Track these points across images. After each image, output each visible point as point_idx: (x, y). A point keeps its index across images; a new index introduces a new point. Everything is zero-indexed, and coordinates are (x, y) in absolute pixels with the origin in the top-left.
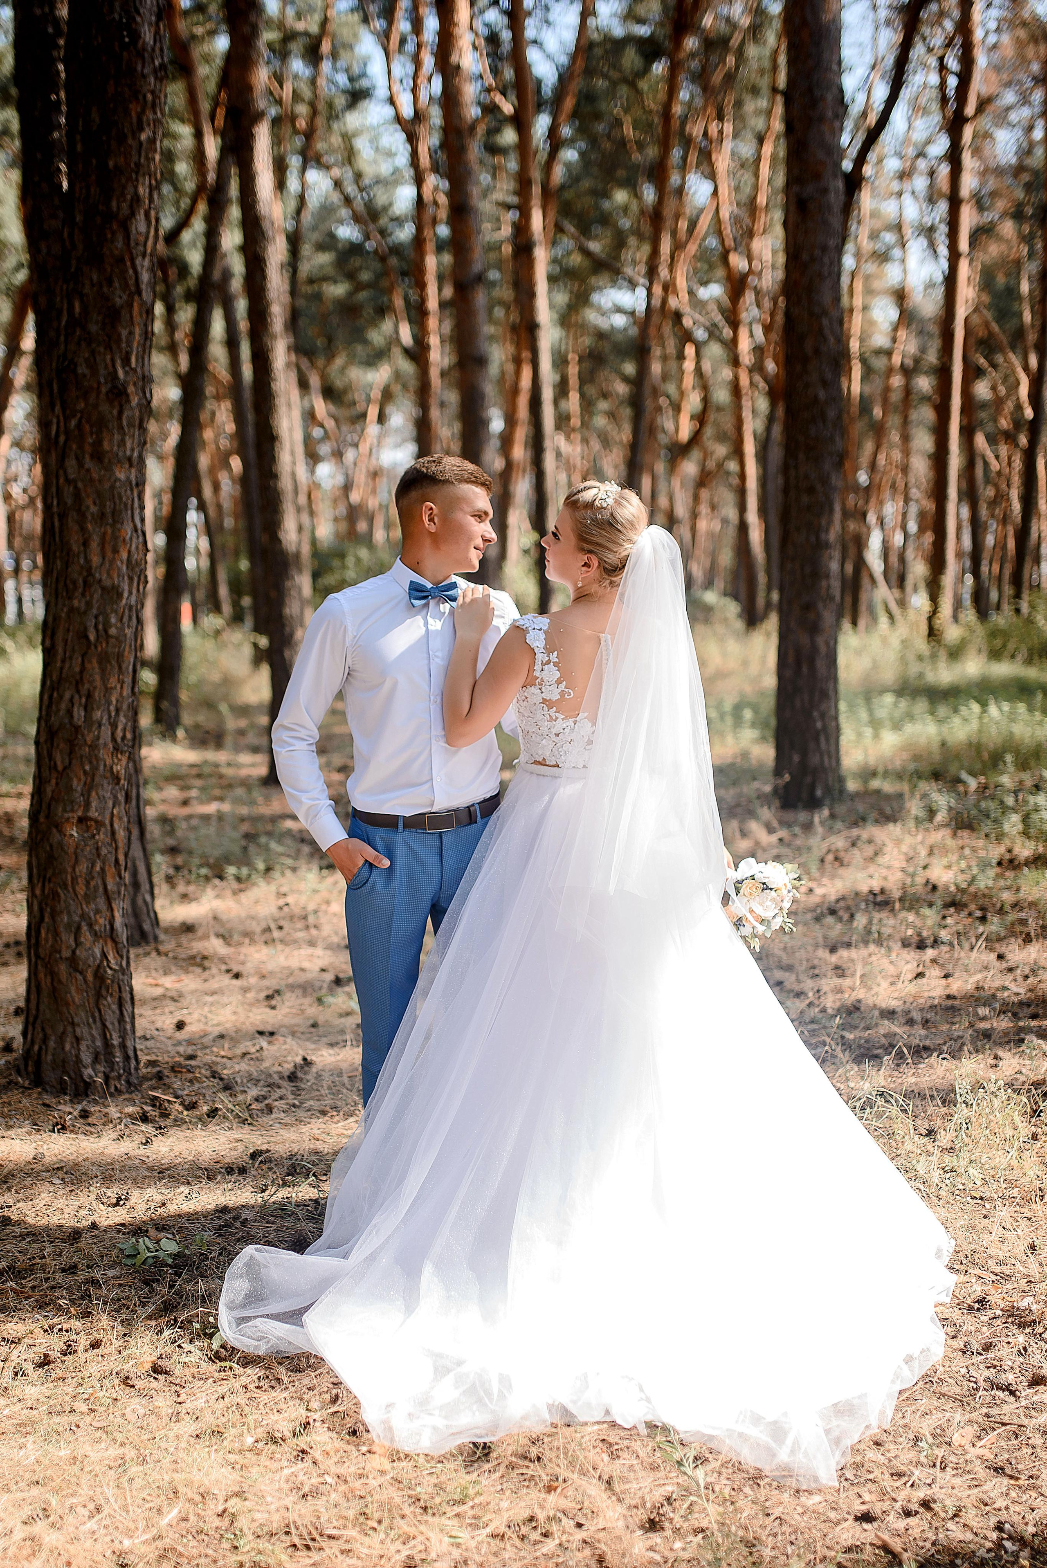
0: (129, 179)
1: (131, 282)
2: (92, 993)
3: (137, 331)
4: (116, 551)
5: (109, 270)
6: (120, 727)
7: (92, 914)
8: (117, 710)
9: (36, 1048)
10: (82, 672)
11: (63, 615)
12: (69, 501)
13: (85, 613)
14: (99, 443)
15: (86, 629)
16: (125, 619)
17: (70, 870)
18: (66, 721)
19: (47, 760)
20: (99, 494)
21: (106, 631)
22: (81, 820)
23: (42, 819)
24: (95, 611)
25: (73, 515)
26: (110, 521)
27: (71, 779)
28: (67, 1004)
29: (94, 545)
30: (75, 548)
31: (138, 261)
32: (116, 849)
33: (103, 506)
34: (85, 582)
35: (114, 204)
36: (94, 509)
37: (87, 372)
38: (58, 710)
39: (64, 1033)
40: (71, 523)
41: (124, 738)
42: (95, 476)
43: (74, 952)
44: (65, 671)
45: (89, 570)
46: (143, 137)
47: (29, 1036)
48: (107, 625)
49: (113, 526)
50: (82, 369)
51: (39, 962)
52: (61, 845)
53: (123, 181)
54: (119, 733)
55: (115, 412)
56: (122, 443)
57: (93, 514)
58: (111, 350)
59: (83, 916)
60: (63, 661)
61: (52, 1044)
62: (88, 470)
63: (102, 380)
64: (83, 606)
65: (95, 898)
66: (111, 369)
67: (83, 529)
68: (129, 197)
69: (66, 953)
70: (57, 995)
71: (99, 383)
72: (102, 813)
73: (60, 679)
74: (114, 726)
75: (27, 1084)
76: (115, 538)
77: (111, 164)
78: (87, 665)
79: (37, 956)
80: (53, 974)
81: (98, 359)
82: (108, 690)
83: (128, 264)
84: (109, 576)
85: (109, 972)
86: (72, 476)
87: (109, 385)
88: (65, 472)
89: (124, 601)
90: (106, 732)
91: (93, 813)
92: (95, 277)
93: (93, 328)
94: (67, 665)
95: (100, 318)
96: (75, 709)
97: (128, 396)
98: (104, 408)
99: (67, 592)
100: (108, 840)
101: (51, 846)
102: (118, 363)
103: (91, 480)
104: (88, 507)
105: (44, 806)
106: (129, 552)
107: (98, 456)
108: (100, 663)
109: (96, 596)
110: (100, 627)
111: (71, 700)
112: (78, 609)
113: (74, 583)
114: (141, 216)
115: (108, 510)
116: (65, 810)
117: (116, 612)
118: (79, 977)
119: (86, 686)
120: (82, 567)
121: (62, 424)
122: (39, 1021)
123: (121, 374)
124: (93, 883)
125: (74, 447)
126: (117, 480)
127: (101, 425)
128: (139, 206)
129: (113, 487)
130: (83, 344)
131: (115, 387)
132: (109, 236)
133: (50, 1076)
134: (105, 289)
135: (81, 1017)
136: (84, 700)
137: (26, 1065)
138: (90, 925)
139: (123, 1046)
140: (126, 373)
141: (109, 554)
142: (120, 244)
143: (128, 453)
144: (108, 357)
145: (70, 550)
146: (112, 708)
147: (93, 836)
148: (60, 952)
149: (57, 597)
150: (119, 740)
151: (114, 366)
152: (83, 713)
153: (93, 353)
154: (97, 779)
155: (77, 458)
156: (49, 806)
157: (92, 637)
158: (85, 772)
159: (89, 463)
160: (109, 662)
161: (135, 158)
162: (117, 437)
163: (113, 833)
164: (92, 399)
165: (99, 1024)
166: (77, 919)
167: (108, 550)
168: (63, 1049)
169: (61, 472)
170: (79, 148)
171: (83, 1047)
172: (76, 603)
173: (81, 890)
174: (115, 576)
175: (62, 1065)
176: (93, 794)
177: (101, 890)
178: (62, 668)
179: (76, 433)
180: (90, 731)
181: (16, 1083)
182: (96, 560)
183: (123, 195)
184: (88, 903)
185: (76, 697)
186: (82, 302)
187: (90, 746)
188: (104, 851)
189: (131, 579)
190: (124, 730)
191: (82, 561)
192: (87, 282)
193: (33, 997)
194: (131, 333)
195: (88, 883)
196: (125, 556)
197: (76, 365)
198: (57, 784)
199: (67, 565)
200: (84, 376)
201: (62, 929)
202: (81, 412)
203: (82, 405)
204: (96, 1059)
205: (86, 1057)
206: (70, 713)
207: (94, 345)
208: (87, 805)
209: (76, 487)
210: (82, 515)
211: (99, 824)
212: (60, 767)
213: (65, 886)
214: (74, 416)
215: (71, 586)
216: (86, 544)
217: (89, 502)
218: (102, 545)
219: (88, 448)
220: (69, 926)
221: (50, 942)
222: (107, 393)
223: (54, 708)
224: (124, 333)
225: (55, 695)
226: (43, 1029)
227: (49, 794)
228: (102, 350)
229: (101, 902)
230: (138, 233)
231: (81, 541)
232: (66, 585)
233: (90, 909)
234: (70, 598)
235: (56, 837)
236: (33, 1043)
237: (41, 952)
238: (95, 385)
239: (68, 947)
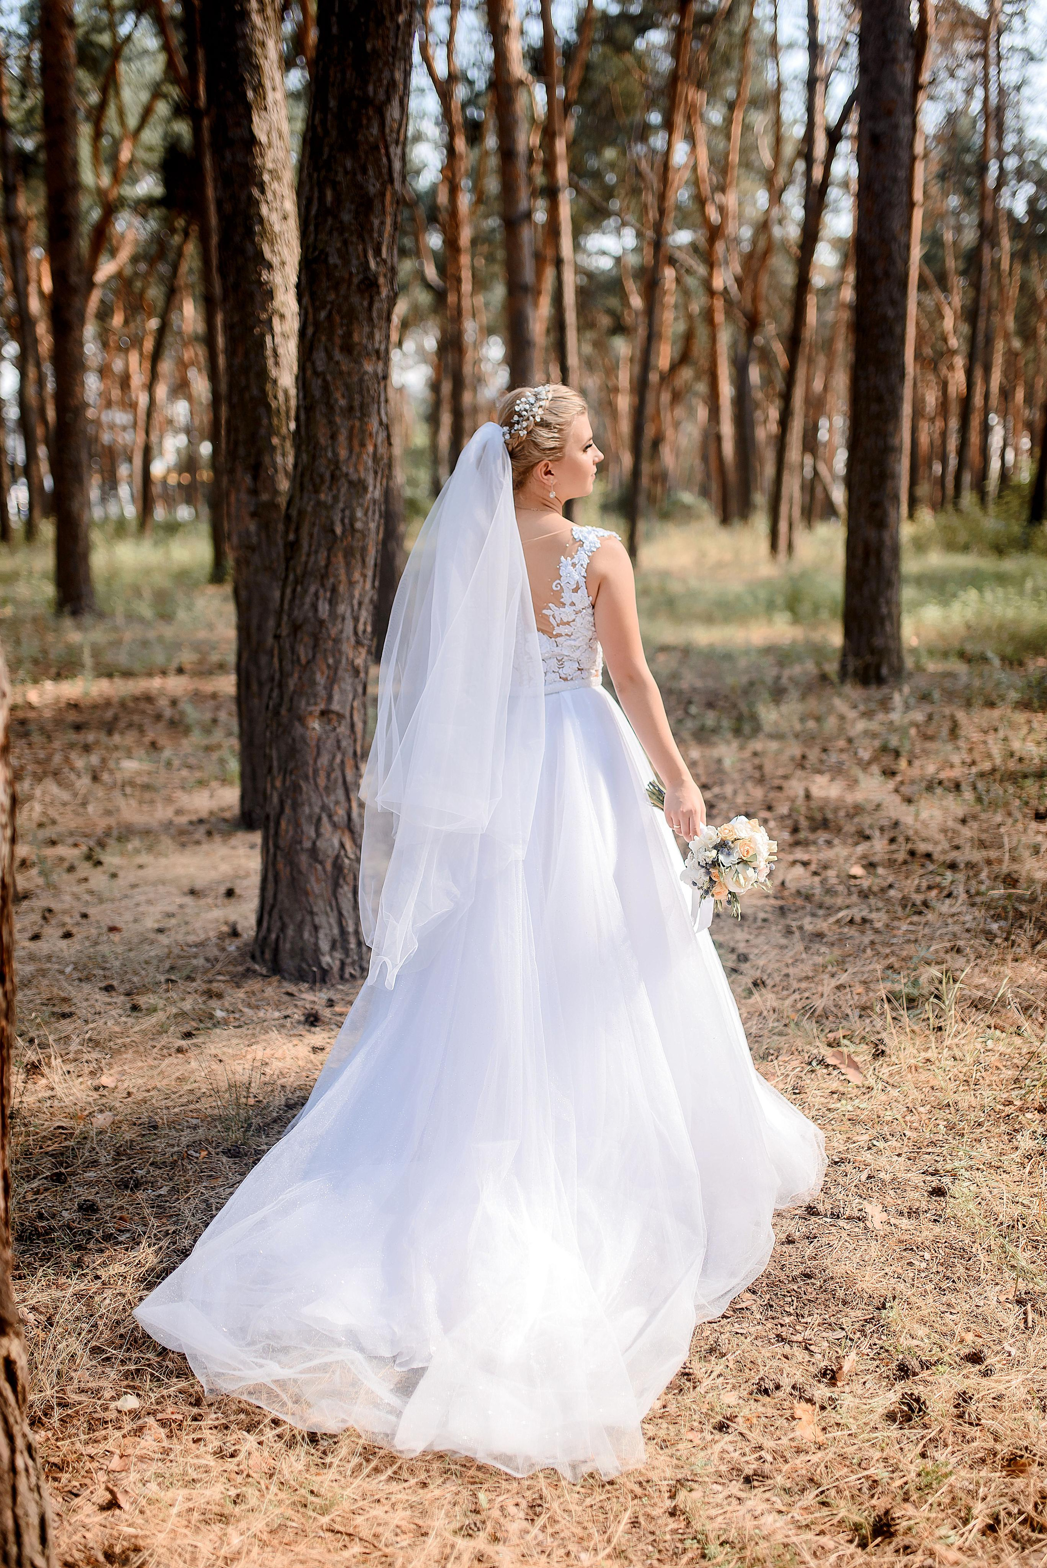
0: (386, 63)
1: (385, 171)
2: (330, 882)
3: (389, 221)
4: (363, 445)
5: (363, 156)
6: (362, 620)
7: (332, 806)
8: (360, 604)
9: (273, 936)
10: (327, 566)
11: (309, 509)
12: (317, 393)
13: (332, 507)
14: (349, 335)
15: (332, 523)
16: (370, 513)
17: (311, 762)
18: (310, 614)
19: (289, 655)
20: (347, 387)
21: (352, 525)
22: (323, 713)
23: (283, 712)
24: (341, 505)
25: (322, 408)
26: (358, 414)
27: (314, 673)
28: (307, 894)
29: (342, 438)
30: (323, 441)
31: (392, 149)
32: (355, 741)
33: (351, 399)
34: (333, 476)
35: (371, 89)
36: (342, 402)
37: (338, 262)
38: (303, 604)
39: (302, 922)
40: (318, 416)
41: (364, 631)
42: (344, 368)
43: (314, 843)
44: (310, 565)
45: (336, 463)
46: (401, 19)
47: (265, 924)
48: (353, 519)
49: (361, 419)
50: (334, 260)
51: (279, 853)
52: (303, 739)
53: (380, 65)
54: (361, 627)
55: (365, 303)
56: (371, 336)
57: (341, 408)
58: (363, 241)
59: (324, 808)
60: (308, 555)
61: (290, 932)
62: (338, 363)
63: (354, 270)
64: (330, 501)
65: (334, 790)
66: (362, 259)
67: (331, 422)
68: (385, 82)
69: (307, 844)
70: (297, 886)
71: (351, 274)
72: (343, 707)
73: (304, 574)
74: (356, 620)
75: (264, 971)
76: (363, 431)
77: (369, 47)
78: (333, 559)
79: (277, 847)
80: (293, 864)
81: (351, 249)
82: (351, 584)
83: (383, 151)
84: (357, 470)
85: (347, 861)
86: (320, 369)
87: (361, 276)
88: (313, 363)
89: (369, 496)
90: (349, 625)
91: (335, 707)
92: (349, 164)
93: (346, 217)
94: (312, 559)
95: (353, 207)
96: (320, 603)
97: (378, 287)
98: (355, 299)
99: (314, 485)
100: (348, 732)
101: (294, 740)
102: (370, 254)
103: (341, 373)
104: (336, 400)
105: (286, 699)
106: (375, 446)
107: (348, 348)
108: (345, 557)
109: (343, 490)
110: (347, 521)
111: (316, 594)
112: (325, 503)
113: (322, 477)
114: (396, 103)
115: (356, 404)
116: (308, 704)
117: (362, 505)
118: (319, 867)
119: (332, 580)
120: (329, 461)
121: (311, 316)
122: (276, 911)
123: (373, 265)
124: (333, 776)
125: (323, 338)
126: (366, 373)
127: (351, 317)
128: (395, 92)
129: (361, 380)
130: (335, 234)
131: (366, 278)
132: (365, 122)
133: (288, 963)
134: (359, 177)
135: (319, 906)
136: (328, 594)
137: (263, 953)
138: (330, 817)
139: (357, 933)
140: (377, 264)
141: (357, 448)
142: (375, 131)
143: (377, 345)
144: (360, 247)
145: (317, 443)
146: (355, 602)
147: (334, 729)
148: (300, 842)
149: (302, 490)
150: (360, 633)
151: (366, 256)
152: (327, 607)
153: (345, 243)
154: (340, 673)
155: (326, 350)
156: (291, 700)
157: (338, 530)
158: (329, 666)
159: (338, 356)
160: (353, 556)
161: (392, 42)
162: (366, 329)
163: (352, 726)
164: (343, 290)
165: (336, 912)
166: (317, 810)
167: (356, 443)
168: (301, 937)
169: (308, 365)
170: (335, 30)
171: (321, 935)
172: (322, 497)
173: (322, 781)
174: (361, 469)
175: (300, 952)
176: (336, 687)
177: (340, 781)
178: (306, 563)
179: (326, 324)
180: (334, 625)
181: (255, 971)
182: (343, 453)
183: (380, 80)
184: (328, 795)
185: (321, 592)
186: (334, 189)
187: (334, 640)
188: (344, 744)
189: (376, 473)
190: (365, 624)
191: (330, 454)
192: (340, 169)
193: (270, 886)
194: (383, 223)
195: (328, 776)
196: (371, 449)
197: (327, 255)
198: (300, 678)
199: (314, 458)
200: (336, 266)
201: (303, 821)
202: (332, 303)
203: (332, 296)
204: (333, 947)
205: (325, 946)
206: (315, 607)
207: (347, 235)
208: (330, 698)
209: (325, 380)
210: (330, 407)
211: (340, 716)
212: (303, 660)
213: (306, 778)
214: (324, 307)
215: (318, 480)
216: (333, 437)
217: (338, 395)
218: (350, 438)
219: (338, 341)
220: (310, 817)
221: (291, 833)
222: (358, 286)
223: (297, 602)
224: (376, 222)
225: (299, 588)
226: (281, 918)
227: (292, 688)
228: (354, 239)
229: (340, 792)
230: (393, 120)
231: (329, 433)
232: (312, 479)
233: (330, 801)
234: (317, 491)
235: (298, 729)
236: (269, 930)
237: (282, 843)
238: (347, 276)
239: (309, 838)
